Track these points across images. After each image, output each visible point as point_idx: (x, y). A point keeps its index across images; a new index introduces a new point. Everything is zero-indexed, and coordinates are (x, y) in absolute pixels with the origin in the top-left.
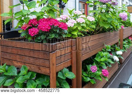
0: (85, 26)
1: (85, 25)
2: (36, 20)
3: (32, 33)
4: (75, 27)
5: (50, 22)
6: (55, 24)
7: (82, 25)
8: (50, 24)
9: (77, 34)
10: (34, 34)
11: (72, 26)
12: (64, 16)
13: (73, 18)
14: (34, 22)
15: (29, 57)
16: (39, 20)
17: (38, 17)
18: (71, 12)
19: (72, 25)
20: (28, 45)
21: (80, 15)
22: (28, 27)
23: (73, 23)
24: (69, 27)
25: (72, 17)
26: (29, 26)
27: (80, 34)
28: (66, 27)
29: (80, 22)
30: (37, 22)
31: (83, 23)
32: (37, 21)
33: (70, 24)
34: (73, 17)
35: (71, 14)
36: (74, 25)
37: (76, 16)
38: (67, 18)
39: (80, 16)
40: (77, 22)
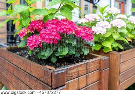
0: (126, 33)
1: (125, 31)
2: (40, 23)
3: (31, 45)
4: (108, 35)
5: (60, 26)
6: (69, 29)
7: (119, 31)
8: (60, 30)
9: (112, 46)
10: (33, 45)
11: (102, 33)
12: (90, 17)
13: (106, 19)
14: (37, 25)
15: (25, 84)
16: (45, 22)
17: (45, 17)
18: (103, 10)
19: (103, 31)
20: (24, 63)
21: (117, 15)
22: (26, 33)
23: (105, 28)
24: (97, 34)
25: (104, 18)
26: (29, 32)
27: (116, 45)
28: (90, 35)
29: (117, 26)
30: (42, 25)
31: (122, 28)
32: (43, 23)
33: (98, 30)
34: (106, 17)
35: (103, 14)
36: (105, 30)
37: (111, 16)
38: (95, 19)
39: (118, 17)
40: (112, 25)
